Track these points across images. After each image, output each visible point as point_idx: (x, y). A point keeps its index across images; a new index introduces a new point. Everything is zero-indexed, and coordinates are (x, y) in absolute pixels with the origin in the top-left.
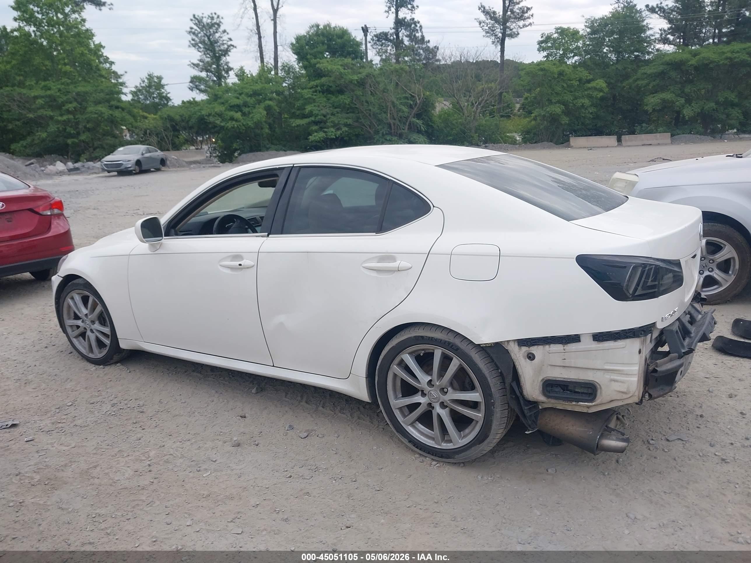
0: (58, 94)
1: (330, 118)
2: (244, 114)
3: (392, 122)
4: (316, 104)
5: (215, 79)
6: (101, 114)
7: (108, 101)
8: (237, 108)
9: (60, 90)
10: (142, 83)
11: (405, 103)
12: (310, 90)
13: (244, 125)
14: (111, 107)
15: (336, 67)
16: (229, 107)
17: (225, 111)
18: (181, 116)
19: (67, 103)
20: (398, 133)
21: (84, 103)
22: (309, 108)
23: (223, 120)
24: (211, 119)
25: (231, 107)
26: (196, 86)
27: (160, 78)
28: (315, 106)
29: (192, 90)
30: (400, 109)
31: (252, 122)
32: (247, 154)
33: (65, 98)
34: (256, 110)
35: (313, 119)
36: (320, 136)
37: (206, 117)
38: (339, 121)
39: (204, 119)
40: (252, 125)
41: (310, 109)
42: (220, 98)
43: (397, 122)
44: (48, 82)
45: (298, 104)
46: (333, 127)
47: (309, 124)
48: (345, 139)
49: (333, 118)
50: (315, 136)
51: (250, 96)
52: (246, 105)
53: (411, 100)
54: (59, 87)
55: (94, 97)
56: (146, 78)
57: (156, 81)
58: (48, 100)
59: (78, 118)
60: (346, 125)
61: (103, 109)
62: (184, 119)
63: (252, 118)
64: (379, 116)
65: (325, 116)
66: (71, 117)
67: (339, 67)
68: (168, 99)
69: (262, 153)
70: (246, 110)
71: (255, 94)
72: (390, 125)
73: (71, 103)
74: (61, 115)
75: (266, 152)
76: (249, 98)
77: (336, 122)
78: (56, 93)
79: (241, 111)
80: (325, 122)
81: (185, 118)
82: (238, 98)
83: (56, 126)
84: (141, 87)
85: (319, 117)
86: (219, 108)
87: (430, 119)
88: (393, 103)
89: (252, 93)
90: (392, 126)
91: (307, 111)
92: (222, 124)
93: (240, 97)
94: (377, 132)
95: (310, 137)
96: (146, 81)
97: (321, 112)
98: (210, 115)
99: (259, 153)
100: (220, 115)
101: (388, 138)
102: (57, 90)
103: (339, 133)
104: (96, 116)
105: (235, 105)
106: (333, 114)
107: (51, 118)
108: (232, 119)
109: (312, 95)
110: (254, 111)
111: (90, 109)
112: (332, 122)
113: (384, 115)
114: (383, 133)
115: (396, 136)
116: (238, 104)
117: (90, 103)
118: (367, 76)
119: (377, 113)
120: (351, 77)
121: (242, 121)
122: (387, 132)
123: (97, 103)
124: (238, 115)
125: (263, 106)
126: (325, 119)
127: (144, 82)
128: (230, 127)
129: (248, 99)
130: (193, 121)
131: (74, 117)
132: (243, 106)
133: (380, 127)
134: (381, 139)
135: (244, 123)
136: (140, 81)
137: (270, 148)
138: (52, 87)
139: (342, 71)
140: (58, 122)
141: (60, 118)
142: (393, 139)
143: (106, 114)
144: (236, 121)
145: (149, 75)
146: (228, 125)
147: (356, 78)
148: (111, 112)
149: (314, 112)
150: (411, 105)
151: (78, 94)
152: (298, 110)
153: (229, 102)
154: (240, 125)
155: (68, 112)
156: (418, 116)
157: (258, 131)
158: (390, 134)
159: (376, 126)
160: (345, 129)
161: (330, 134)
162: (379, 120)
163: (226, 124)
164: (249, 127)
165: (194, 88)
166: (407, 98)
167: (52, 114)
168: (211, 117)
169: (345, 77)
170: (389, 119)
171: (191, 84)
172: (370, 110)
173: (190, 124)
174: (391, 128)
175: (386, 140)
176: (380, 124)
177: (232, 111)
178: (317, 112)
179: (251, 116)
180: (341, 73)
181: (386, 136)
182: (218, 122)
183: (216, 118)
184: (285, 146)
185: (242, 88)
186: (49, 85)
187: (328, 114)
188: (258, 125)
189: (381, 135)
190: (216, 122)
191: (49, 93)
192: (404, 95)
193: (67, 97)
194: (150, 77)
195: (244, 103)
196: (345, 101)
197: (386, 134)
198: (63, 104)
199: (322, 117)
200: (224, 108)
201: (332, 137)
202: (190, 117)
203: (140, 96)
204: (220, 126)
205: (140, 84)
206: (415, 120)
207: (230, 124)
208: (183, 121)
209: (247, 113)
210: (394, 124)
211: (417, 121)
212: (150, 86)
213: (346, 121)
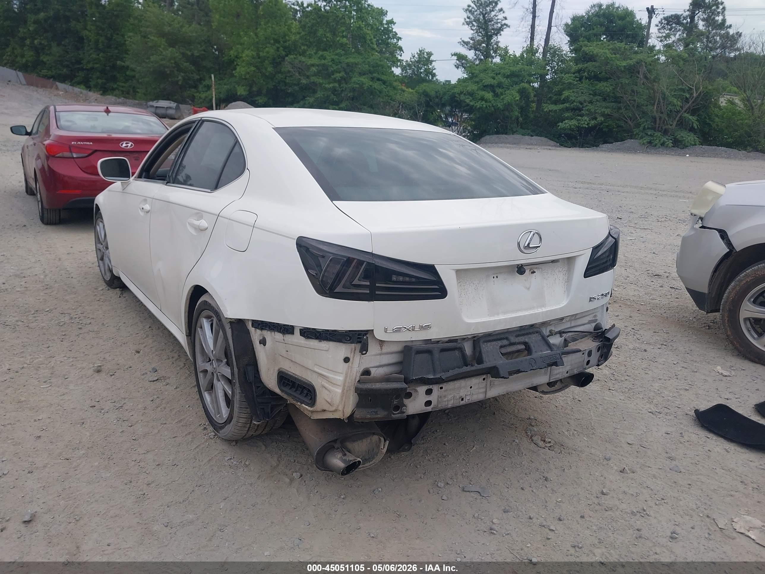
0: (330, 63)
1: (587, 106)
2: (496, 95)
3: (657, 115)
4: (575, 90)
5: (482, 57)
6: (362, 85)
7: (371, 72)
8: (490, 88)
9: (333, 60)
10: (412, 58)
11: (680, 95)
12: (572, 75)
13: (493, 106)
14: (372, 79)
15: (602, 51)
16: (482, 87)
17: (477, 90)
18: (436, 92)
19: (337, 72)
20: (664, 128)
21: (350, 73)
22: (566, 93)
23: (473, 99)
24: (462, 97)
25: (484, 86)
26: (463, 64)
27: (430, 54)
28: (573, 92)
29: (458, 68)
30: (671, 102)
31: (502, 104)
32: (492, 136)
33: (335, 68)
34: (509, 91)
35: (567, 105)
36: (570, 123)
37: (457, 95)
38: (595, 110)
39: (455, 97)
40: (501, 107)
41: (567, 95)
42: (476, 76)
43: (664, 116)
44: (325, 52)
45: (556, 89)
46: (587, 115)
47: (562, 110)
48: (604, 130)
49: (591, 107)
50: (565, 123)
51: (508, 77)
52: (500, 85)
53: (689, 93)
54: (332, 57)
55: (360, 68)
56: (417, 53)
57: (426, 56)
58: (320, 68)
59: (343, 87)
60: (603, 115)
61: (364, 80)
62: (438, 95)
63: (503, 99)
64: (644, 108)
65: (581, 104)
66: (336, 85)
67: (607, 51)
68: (434, 75)
69: (506, 136)
70: (499, 91)
71: (513, 75)
72: (655, 119)
73: (340, 72)
74: (329, 83)
75: (512, 136)
76: (505, 79)
77: (593, 110)
78: (329, 62)
79: (494, 91)
80: (580, 110)
81: (440, 94)
82: (494, 79)
83: (323, 93)
84: (411, 61)
85: (575, 104)
86: (472, 87)
87: (708, 116)
88: (664, 94)
89: (509, 74)
90: (658, 119)
91: (563, 97)
92: (471, 103)
93: (496, 78)
94: (638, 125)
95: (560, 124)
96: (416, 56)
97: (579, 99)
98: (461, 93)
99: (504, 136)
100: (471, 94)
101: (649, 133)
102: (330, 60)
103: (593, 122)
104: (357, 86)
105: (488, 85)
106: (591, 102)
107: (321, 84)
108: (482, 99)
109: (574, 80)
110: (507, 92)
111: (354, 79)
112: (587, 110)
113: (650, 107)
114: (645, 126)
115: (660, 131)
116: (492, 84)
117: (355, 74)
118: (637, 63)
119: (643, 105)
120: (618, 63)
121: (492, 102)
122: (650, 126)
123: (362, 74)
124: (489, 95)
125: (518, 88)
126: (581, 106)
127: (414, 57)
128: (478, 107)
129: (503, 80)
130: (446, 97)
131: (340, 85)
132: (497, 86)
133: (643, 120)
134: (641, 134)
135: (494, 105)
136: (410, 56)
137: (517, 131)
138: (328, 57)
139: (609, 55)
140: (326, 89)
141: (327, 86)
142: (656, 135)
143: (367, 85)
144: (486, 101)
145: (420, 51)
146: (477, 104)
147: (624, 64)
148: (371, 83)
149: (571, 98)
150: (686, 98)
151: (348, 65)
152: (556, 95)
153: (484, 81)
154: (489, 106)
155: (335, 81)
156: (693, 112)
157: (507, 113)
158: (654, 129)
159: (639, 118)
160: (600, 119)
161: (583, 122)
162: (643, 113)
163: (475, 103)
164: (498, 108)
165: (459, 65)
166: (683, 90)
167: (321, 82)
168: (462, 95)
169: (611, 62)
170: (655, 112)
171: (458, 62)
172: (635, 101)
173: (443, 101)
174: (655, 122)
175: (647, 134)
176: (643, 117)
177: (484, 90)
178: (573, 98)
179: (502, 97)
180: (607, 58)
181: (648, 130)
182: (467, 101)
183: (467, 97)
184: (533, 131)
185: (501, 68)
186: (324, 55)
187: (585, 101)
188: (508, 107)
189: (641, 128)
190: (466, 100)
191: (323, 62)
192: (680, 87)
193: (337, 67)
194: (421, 52)
195: (498, 84)
196: (606, 88)
197: (648, 128)
198: (333, 73)
199: (578, 104)
200: (476, 87)
201: (584, 126)
202: (445, 94)
203: (408, 71)
204: (468, 105)
205: (411, 58)
206: (686, 115)
207: (478, 105)
208: (437, 97)
209: (499, 93)
210: (660, 118)
211: (690, 117)
212: (418, 62)
213: (603, 110)
